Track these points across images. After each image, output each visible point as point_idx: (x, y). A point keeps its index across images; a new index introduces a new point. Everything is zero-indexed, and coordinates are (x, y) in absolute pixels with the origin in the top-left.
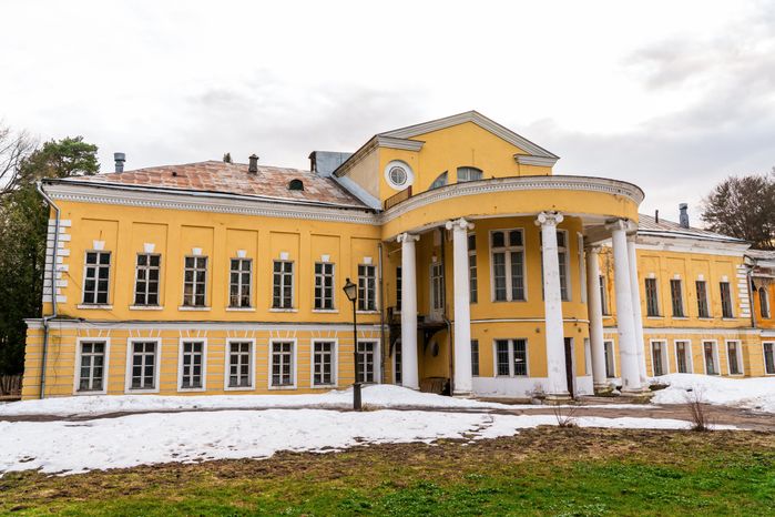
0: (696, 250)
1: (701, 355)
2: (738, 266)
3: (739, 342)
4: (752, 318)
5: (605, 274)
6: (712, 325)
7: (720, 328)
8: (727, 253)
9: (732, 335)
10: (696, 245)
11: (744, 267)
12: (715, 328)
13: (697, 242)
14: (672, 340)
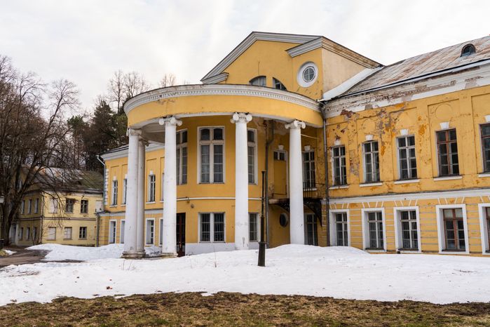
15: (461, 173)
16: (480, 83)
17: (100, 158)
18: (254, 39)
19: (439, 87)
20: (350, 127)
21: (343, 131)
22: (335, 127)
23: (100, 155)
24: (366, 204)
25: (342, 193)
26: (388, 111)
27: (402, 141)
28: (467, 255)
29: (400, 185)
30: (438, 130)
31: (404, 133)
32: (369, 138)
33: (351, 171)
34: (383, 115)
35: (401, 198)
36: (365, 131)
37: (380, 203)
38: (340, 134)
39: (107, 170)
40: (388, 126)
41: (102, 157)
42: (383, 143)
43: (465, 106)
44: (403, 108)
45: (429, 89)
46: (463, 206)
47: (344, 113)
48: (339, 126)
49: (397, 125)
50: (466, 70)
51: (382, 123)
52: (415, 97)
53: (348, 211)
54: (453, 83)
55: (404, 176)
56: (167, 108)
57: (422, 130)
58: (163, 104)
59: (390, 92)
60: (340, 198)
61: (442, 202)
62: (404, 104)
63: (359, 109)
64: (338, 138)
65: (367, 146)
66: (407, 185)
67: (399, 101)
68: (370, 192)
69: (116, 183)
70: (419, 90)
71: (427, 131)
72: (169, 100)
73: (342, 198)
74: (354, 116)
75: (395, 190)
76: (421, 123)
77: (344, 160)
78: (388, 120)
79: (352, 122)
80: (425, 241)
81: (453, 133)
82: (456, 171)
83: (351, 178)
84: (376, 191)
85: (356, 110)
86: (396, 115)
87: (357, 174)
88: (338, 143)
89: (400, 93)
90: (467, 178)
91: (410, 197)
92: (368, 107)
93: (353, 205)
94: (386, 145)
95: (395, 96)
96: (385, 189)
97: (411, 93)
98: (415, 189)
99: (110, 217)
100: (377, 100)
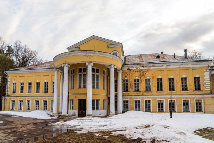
0: (181, 66)
1: (181, 105)
2: (205, 70)
3: (203, 100)
4: (211, 90)
5: (139, 78)
6: (188, 93)
7: (192, 95)
8: (199, 66)
9: (198, 97)
10: (181, 65)
11: (208, 70)
12: (189, 95)
13: (182, 63)
14: (167, 99)
15: (163, 90)
16: (169, 67)
17: (5, 72)
18: (94, 38)
19: (159, 66)
20: (130, 74)
21: (128, 75)
22: (125, 73)
23: (5, 71)
24: (135, 98)
25: (127, 94)
26: (143, 71)
27: (146, 80)
28: (164, 113)
29: (146, 93)
30: (158, 78)
31: (148, 78)
32: (137, 78)
33: (130, 87)
34: (141, 72)
35: (147, 96)
36: (135, 76)
37: (140, 98)
38: (127, 76)
39: (9, 78)
40: (143, 75)
41: (6, 72)
42: (141, 80)
43: (165, 73)
44: (148, 70)
45: (156, 66)
46: (164, 99)
47: (128, 69)
48: (126, 73)
49: (146, 75)
50: (167, 63)
51: (141, 74)
52: (151, 68)
53: (129, 100)
54: (163, 66)
55: (147, 90)
56: (89, 58)
57: (153, 78)
58: (87, 56)
59: (145, 65)
60: (126, 96)
61: (158, 98)
62: (148, 69)
63: (134, 69)
64: (126, 77)
65: (135, 80)
66: (148, 93)
67: (147, 68)
68: (137, 95)
69: (14, 84)
70: (153, 66)
71: (155, 78)
72: (91, 56)
73: (127, 96)
74: (132, 71)
75: (145, 94)
76: (153, 76)
77: (127, 84)
78: (143, 73)
79: (131, 73)
80: (153, 109)
81: (161, 79)
82: (162, 90)
83: (130, 89)
84: (138, 94)
85: (133, 69)
86: (145, 72)
87: (132, 89)
88: (126, 78)
89: (147, 66)
90: (165, 92)
91: (149, 97)
92: (137, 69)
93: (130, 98)
94: (142, 81)
95: (146, 67)
96: (142, 94)
97: (151, 67)
98: (150, 94)
99: (11, 99)
100: (140, 67)
